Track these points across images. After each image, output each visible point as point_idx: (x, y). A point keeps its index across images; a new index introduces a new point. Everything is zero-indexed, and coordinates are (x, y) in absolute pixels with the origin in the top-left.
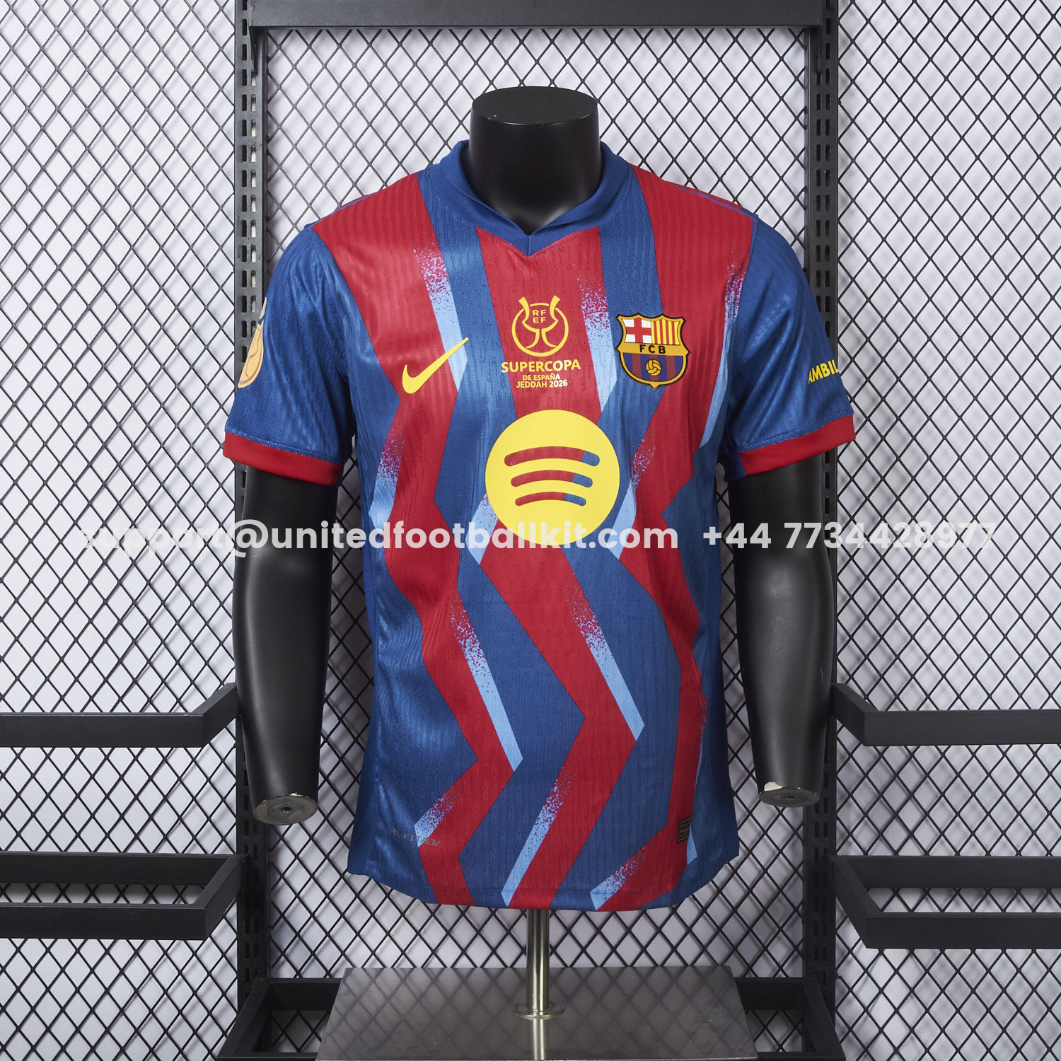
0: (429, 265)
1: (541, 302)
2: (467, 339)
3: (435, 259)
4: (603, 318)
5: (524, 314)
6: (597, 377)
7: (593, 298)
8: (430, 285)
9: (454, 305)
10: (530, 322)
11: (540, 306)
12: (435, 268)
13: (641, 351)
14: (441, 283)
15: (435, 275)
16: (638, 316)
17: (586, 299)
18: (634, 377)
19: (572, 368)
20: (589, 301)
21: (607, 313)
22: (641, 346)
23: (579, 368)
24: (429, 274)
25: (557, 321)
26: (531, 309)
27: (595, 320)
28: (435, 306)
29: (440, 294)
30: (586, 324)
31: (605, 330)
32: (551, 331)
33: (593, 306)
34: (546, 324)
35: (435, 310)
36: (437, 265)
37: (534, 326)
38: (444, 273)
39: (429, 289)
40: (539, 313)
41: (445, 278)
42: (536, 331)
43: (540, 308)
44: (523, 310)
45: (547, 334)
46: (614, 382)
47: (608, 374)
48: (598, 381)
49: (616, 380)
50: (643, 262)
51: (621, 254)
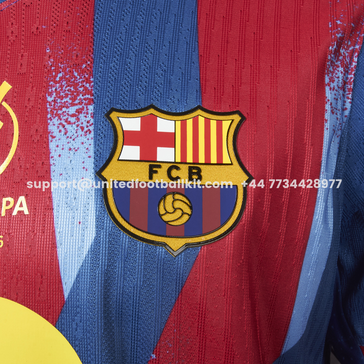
6: (57, 230)
13: (151, 178)
18: (132, 230)
22: (151, 167)
23: (26, 212)
30: (50, 128)
46: (91, 238)
47: (80, 223)
48: (58, 237)
49: (94, 236)
50: (172, 19)
51: (131, 6)
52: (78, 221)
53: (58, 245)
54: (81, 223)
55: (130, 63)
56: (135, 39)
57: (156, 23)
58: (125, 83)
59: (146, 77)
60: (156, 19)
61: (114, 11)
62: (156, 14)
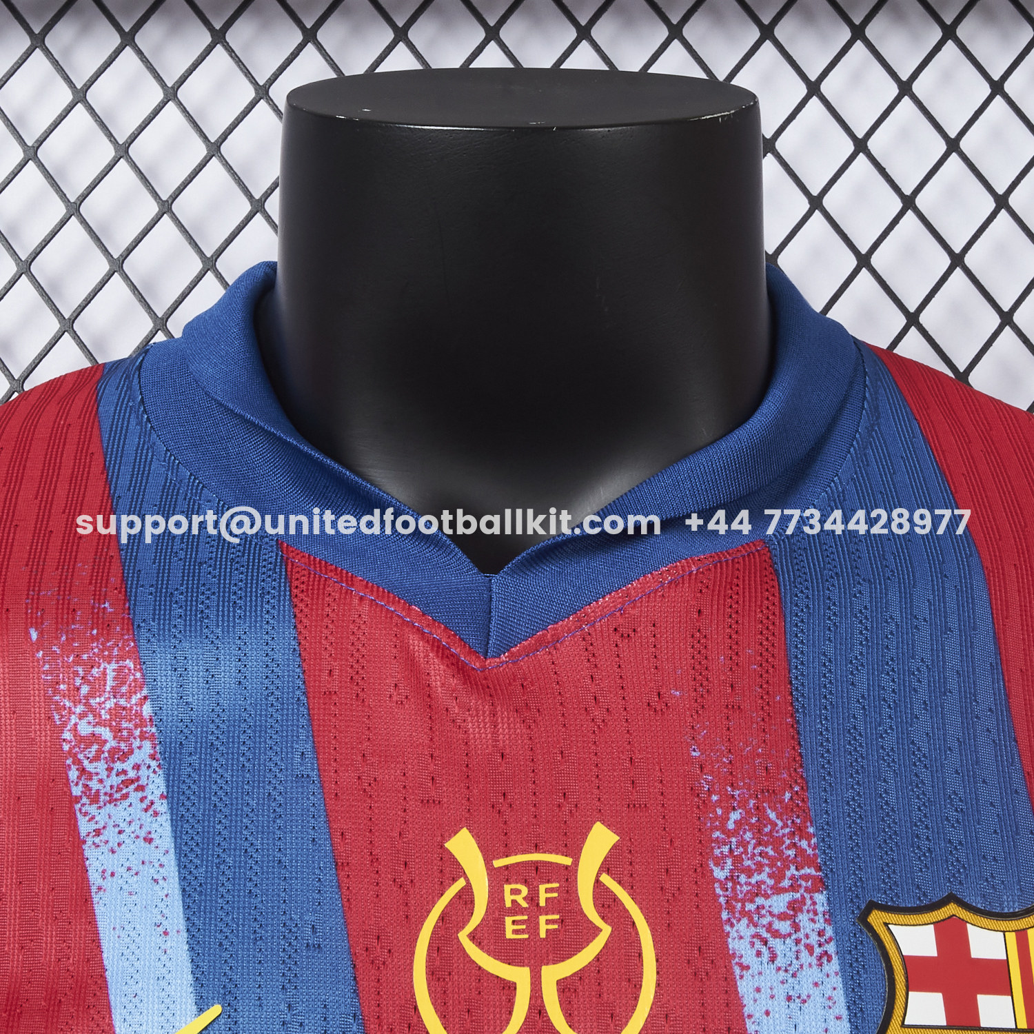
0: (85, 690)
1: (537, 848)
2: (215, 1009)
3: (110, 669)
4: (803, 919)
5: (466, 897)
7: (758, 830)
8: (83, 771)
10: (490, 937)
11: (536, 865)
12: (110, 704)
14: (128, 765)
15: (106, 733)
16: (952, 909)
17: (729, 834)
20: (743, 844)
21: (820, 898)
24: (85, 729)
25: (606, 930)
26: (498, 878)
27: (769, 928)
29: (120, 811)
30: (733, 944)
31: (816, 974)
32: (580, 975)
33: (759, 867)
34: (560, 948)
35: (94, 877)
36: (115, 692)
37: (510, 953)
38: (142, 723)
39: (77, 791)
40: (532, 898)
41: (147, 745)
42: (519, 976)
43: (537, 873)
44: (461, 883)
45: (566, 988)
50: (953, 684)
51: (864, 650)
55: (886, 792)
56: (886, 732)
57: (923, 694)
58: (885, 840)
59: (927, 827)
60: (920, 682)
61: (830, 661)
62: (918, 670)
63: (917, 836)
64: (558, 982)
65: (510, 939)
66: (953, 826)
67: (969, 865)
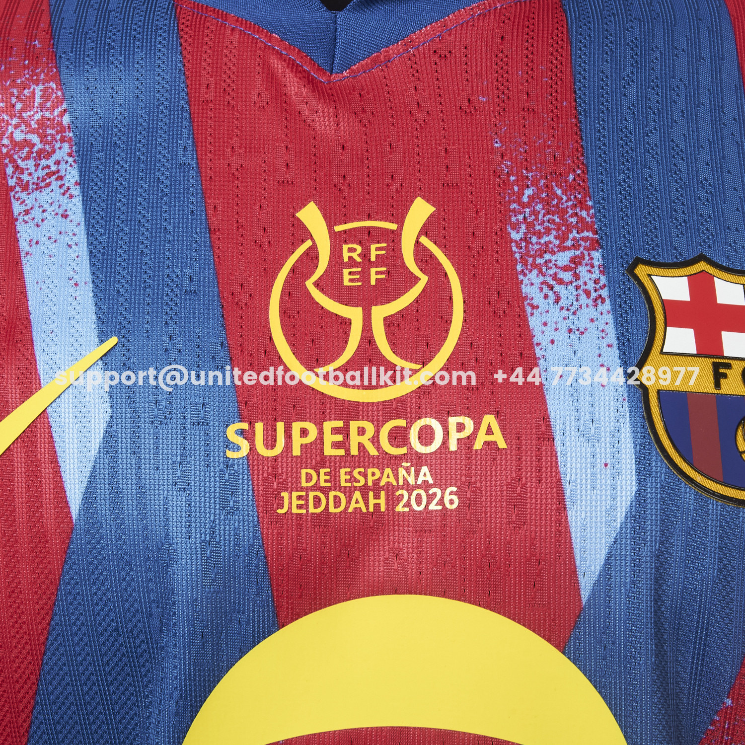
0: (19, 106)
1: (369, 217)
2: (113, 341)
3: (38, 89)
4: (582, 270)
5: (312, 255)
6: (566, 479)
7: (547, 203)
8: (17, 167)
9: (81, 231)
10: (329, 284)
11: (369, 231)
12: (38, 117)
13: (718, 385)
14: (50, 162)
15: (35, 139)
16: (702, 266)
17: (524, 205)
18: (699, 479)
19: (478, 445)
20: (535, 213)
21: (597, 255)
22: (716, 366)
23: (502, 444)
24: (19, 136)
25: (424, 279)
26: (337, 240)
27: (555, 277)
28: (25, 232)
29: (44, 196)
30: (526, 289)
31: (592, 312)
32: (403, 313)
33: (548, 231)
34: (384, 293)
35: (23, 245)
36: (42, 107)
37: (346, 297)
38: (62, 130)
39: (12, 182)
40: (365, 255)
41: (66, 146)
42: (354, 314)
43: (368, 236)
44: (308, 244)
45: (390, 323)
46: (628, 493)
47: (606, 465)
48: (569, 490)
49: (635, 488)
50: (705, 99)
51: (635, 70)
52: (603, 461)
53: (569, 504)
54: (609, 465)
55: (650, 176)
56: (651, 132)
57: (681, 103)
58: (649, 213)
59: (683, 204)
60: (679, 96)
61: (607, 77)
62: (677, 87)
63: (675, 211)
64: (385, 319)
65: (346, 286)
66: (704, 204)
67: (717, 234)
